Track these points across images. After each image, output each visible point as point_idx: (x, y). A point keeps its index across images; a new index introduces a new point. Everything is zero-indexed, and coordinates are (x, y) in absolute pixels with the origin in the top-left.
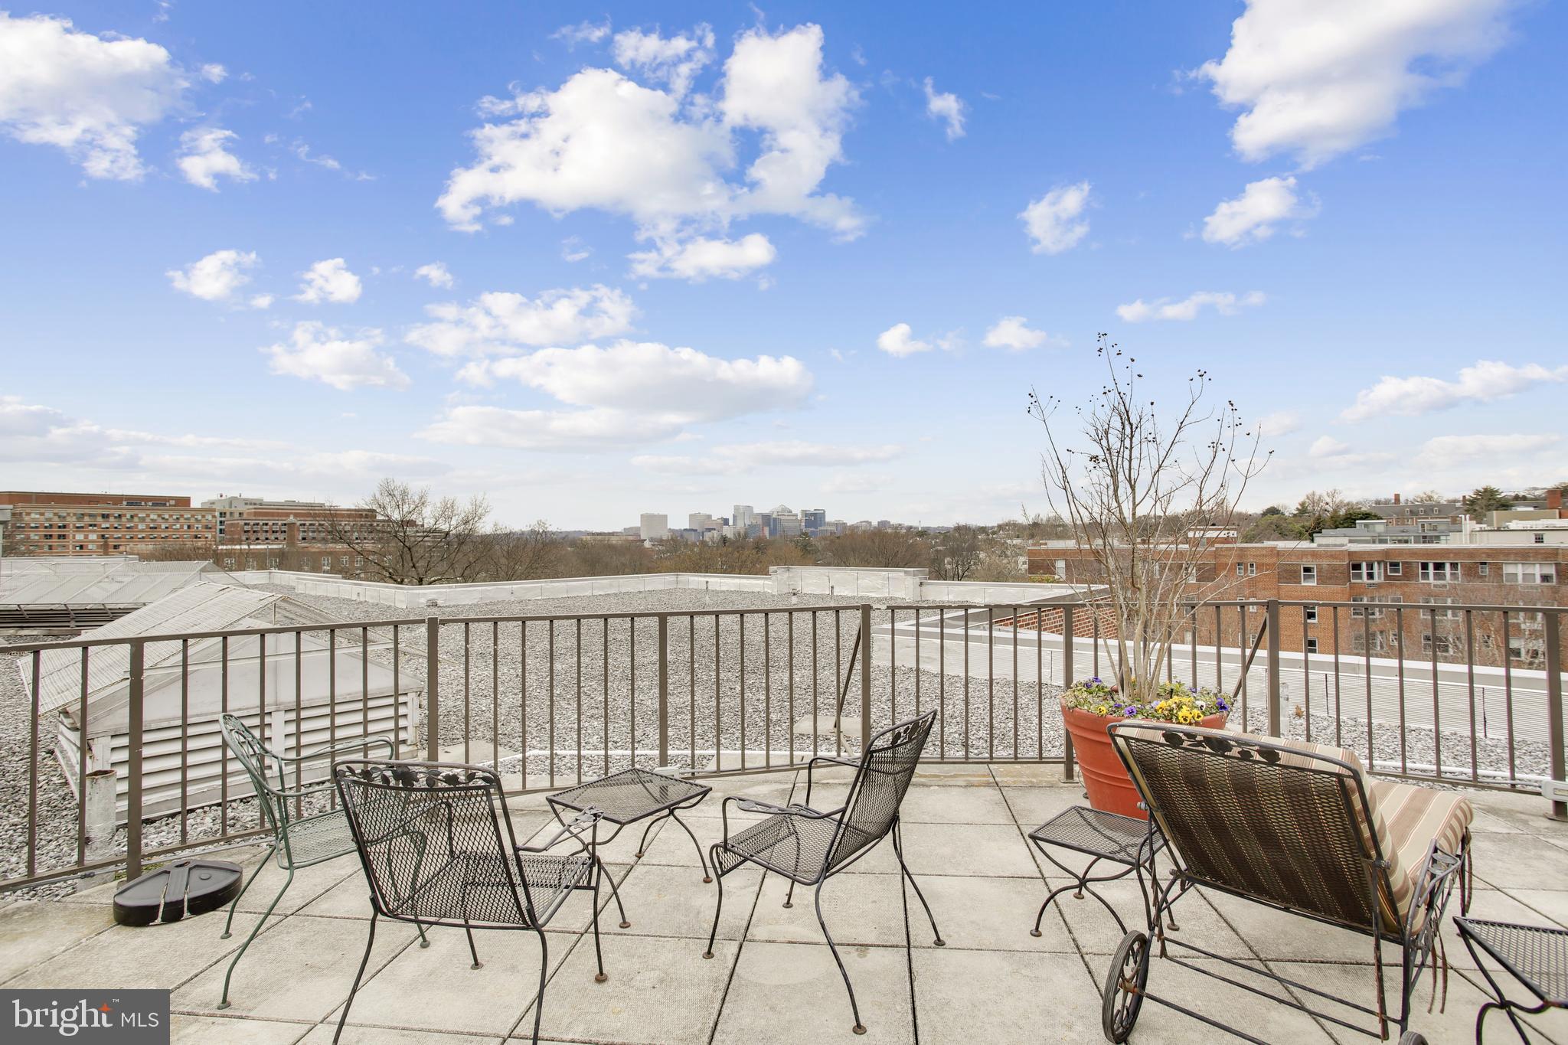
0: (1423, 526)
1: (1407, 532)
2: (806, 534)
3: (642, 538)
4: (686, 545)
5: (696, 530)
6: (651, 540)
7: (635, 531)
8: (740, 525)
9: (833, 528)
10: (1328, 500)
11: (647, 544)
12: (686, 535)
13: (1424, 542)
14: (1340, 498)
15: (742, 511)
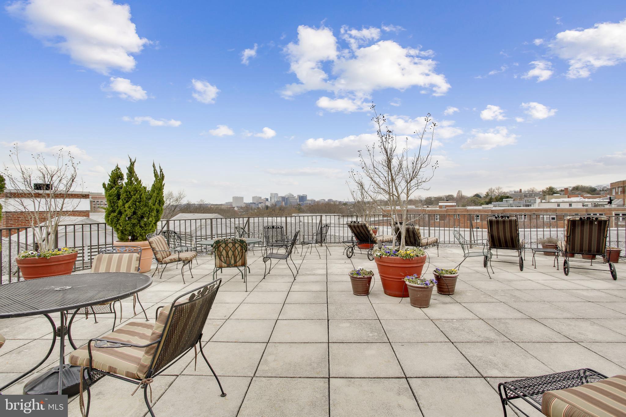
0: (526, 201)
1: (520, 203)
2: (299, 204)
3: (233, 206)
4: (252, 209)
5: (255, 203)
6: (237, 207)
7: (231, 204)
8: (273, 201)
9: (310, 202)
10: (497, 191)
11: (236, 209)
12: (251, 205)
13: (526, 207)
14: (501, 190)
15: (274, 195)
